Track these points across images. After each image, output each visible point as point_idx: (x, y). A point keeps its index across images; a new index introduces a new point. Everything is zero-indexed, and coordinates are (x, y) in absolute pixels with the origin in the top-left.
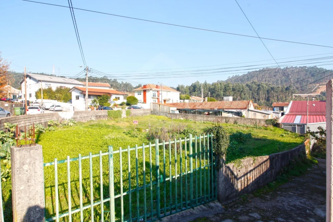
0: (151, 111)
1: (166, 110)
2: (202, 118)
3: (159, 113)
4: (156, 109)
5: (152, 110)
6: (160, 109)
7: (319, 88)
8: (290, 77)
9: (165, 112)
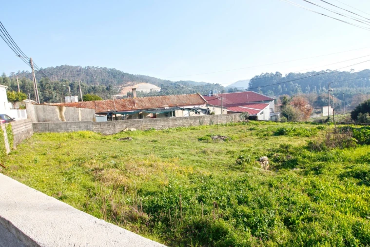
0: (34, 124)
1: (82, 116)
2: (166, 123)
3: (63, 126)
4: (48, 117)
5: (36, 122)
6: (62, 117)
7: (122, 89)
8: (95, 78)
9: (82, 122)
